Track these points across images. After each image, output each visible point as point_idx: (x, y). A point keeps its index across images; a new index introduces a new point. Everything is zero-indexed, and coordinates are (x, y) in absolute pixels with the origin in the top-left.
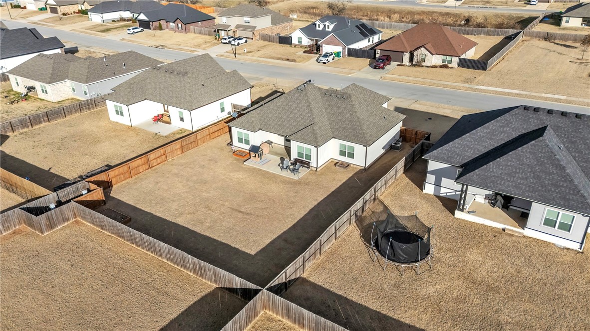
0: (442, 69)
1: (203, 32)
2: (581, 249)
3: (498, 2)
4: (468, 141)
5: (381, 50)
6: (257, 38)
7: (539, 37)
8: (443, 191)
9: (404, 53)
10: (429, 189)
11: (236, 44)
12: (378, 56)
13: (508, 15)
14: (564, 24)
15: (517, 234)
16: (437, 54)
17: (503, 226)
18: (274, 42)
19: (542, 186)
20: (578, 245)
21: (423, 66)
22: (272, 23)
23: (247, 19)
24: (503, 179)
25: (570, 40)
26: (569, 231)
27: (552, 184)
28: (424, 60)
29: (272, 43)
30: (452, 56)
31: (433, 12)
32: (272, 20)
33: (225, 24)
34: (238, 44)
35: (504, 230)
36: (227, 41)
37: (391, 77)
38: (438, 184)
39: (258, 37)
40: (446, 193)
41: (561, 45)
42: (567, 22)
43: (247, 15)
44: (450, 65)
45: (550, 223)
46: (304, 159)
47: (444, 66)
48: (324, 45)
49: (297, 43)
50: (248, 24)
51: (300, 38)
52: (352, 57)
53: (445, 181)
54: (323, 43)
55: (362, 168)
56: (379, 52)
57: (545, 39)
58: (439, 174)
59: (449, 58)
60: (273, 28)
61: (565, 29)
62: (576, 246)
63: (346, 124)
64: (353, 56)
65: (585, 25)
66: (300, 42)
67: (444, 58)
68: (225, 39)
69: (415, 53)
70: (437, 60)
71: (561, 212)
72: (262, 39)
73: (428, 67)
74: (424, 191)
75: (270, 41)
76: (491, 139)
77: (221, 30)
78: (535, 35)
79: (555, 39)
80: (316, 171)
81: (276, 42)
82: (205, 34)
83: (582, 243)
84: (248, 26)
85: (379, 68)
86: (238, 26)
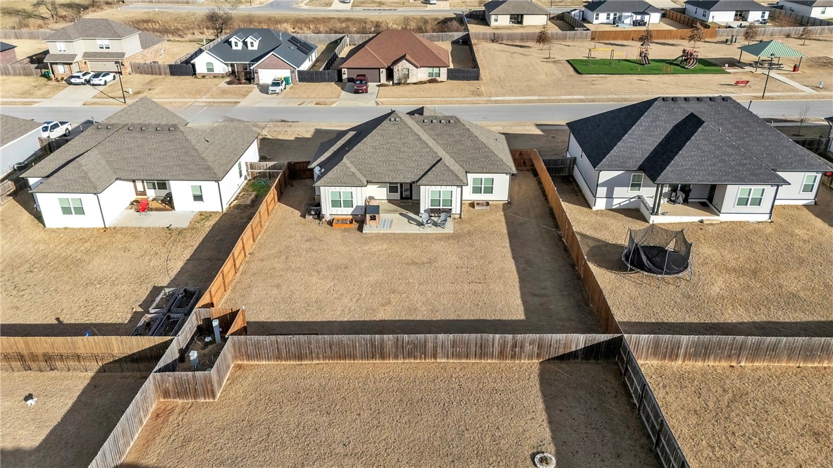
0: (432, 84)
1: (11, 70)
2: (770, 218)
3: (393, 3)
4: (630, 142)
5: (348, 69)
6: (128, 72)
7: (486, 39)
8: (616, 202)
9: (381, 70)
10: (600, 204)
11: (102, 83)
12: (345, 77)
13: (420, 17)
14: (493, 23)
15: (715, 222)
16: (421, 67)
17: (699, 218)
18: (160, 74)
19: (731, 168)
20: (768, 216)
21: (408, 84)
22: (141, 45)
23: (105, 42)
24: (695, 170)
25: (517, 39)
26: (759, 205)
27: (738, 164)
28: (407, 76)
29: (157, 76)
30: (439, 67)
31: (330, 19)
32: (141, 41)
33: (62, 52)
34: (106, 83)
35: (702, 221)
36: (83, 81)
37: (390, 102)
38: (610, 196)
39: (129, 70)
40: (619, 204)
41: (513, 45)
42: (496, 20)
43: (104, 37)
44: (439, 79)
45: (743, 202)
46: (441, 207)
47: (432, 81)
48: (259, 70)
49: (205, 71)
50: (107, 51)
51: (208, 64)
52: (305, 83)
53: (618, 191)
54: (258, 67)
55: (504, 202)
56: (346, 72)
57: (493, 41)
58: (611, 185)
59: (436, 70)
60: (145, 53)
61: (497, 28)
62: (765, 218)
63: (472, 153)
64: (307, 81)
65: (513, 22)
66: (210, 70)
67: (430, 70)
68: (78, 77)
69: (395, 68)
70: (422, 74)
71: (753, 187)
72: (136, 72)
73: (415, 84)
74: (594, 208)
75: (152, 74)
76: (650, 136)
77: (56, 64)
78: (481, 37)
79: (502, 40)
80: (460, 217)
81: (165, 74)
82: (15, 74)
83: (771, 213)
84: (108, 53)
85: (363, 92)
86: (86, 55)
